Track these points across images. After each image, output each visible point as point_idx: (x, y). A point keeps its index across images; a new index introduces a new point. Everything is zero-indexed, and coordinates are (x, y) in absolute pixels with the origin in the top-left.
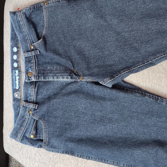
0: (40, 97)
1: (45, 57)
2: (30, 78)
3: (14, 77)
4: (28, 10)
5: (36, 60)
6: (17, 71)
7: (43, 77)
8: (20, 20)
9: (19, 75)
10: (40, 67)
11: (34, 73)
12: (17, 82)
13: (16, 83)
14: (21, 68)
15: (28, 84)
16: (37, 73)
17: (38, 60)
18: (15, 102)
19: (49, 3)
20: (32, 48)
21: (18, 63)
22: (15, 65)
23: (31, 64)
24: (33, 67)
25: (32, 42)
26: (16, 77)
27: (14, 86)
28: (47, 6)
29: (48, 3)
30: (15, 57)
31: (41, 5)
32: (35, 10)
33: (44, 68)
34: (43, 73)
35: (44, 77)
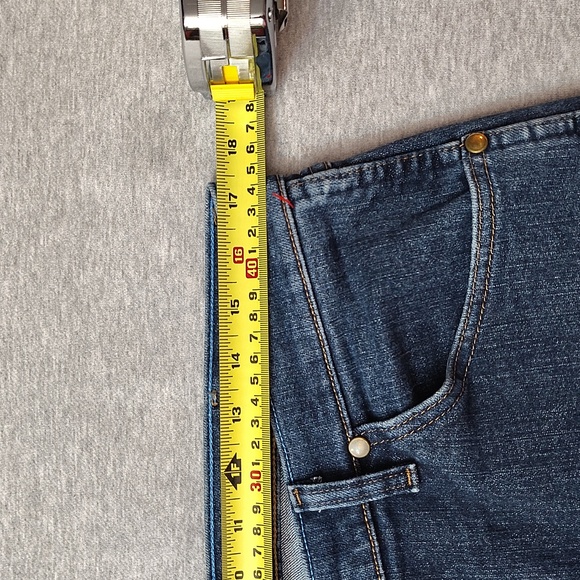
4: (350, 189)
8: (290, 260)
19: (505, 141)
25: (359, 415)
28: (488, 161)
29: (494, 142)
31: (444, 156)
32: (396, 189)
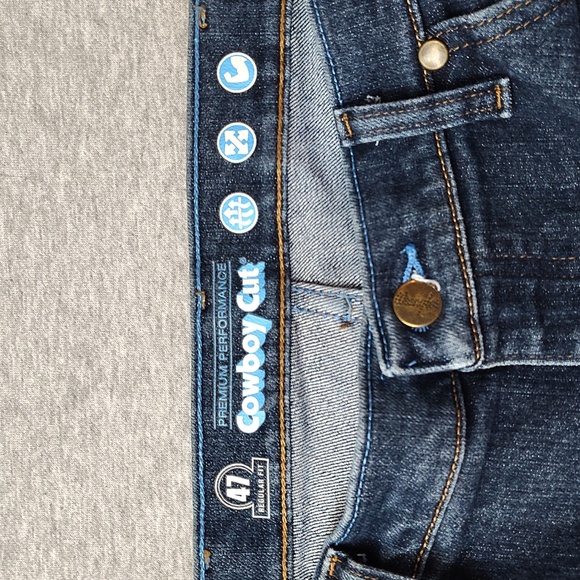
0: (496, 512)
1: (558, 145)
2: (419, 344)
3: (220, 320)
5: (470, 170)
6: (252, 275)
7: (536, 337)
9: (271, 307)
10: (508, 244)
11: (465, 296)
12: (251, 369)
13: (238, 377)
14: (286, 240)
15: (400, 395)
16: (488, 292)
17: (482, 178)
18: (222, 551)
20: (434, 57)
21: (268, 200)
22: (239, 214)
23: (423, 206)
24: (449, 239)
25: (434, 9)
26: (240, 327)
27: (222, 404)
30: (236, 143)
33: (545, 251)
34: (541, 300)
35: (547, 331)
